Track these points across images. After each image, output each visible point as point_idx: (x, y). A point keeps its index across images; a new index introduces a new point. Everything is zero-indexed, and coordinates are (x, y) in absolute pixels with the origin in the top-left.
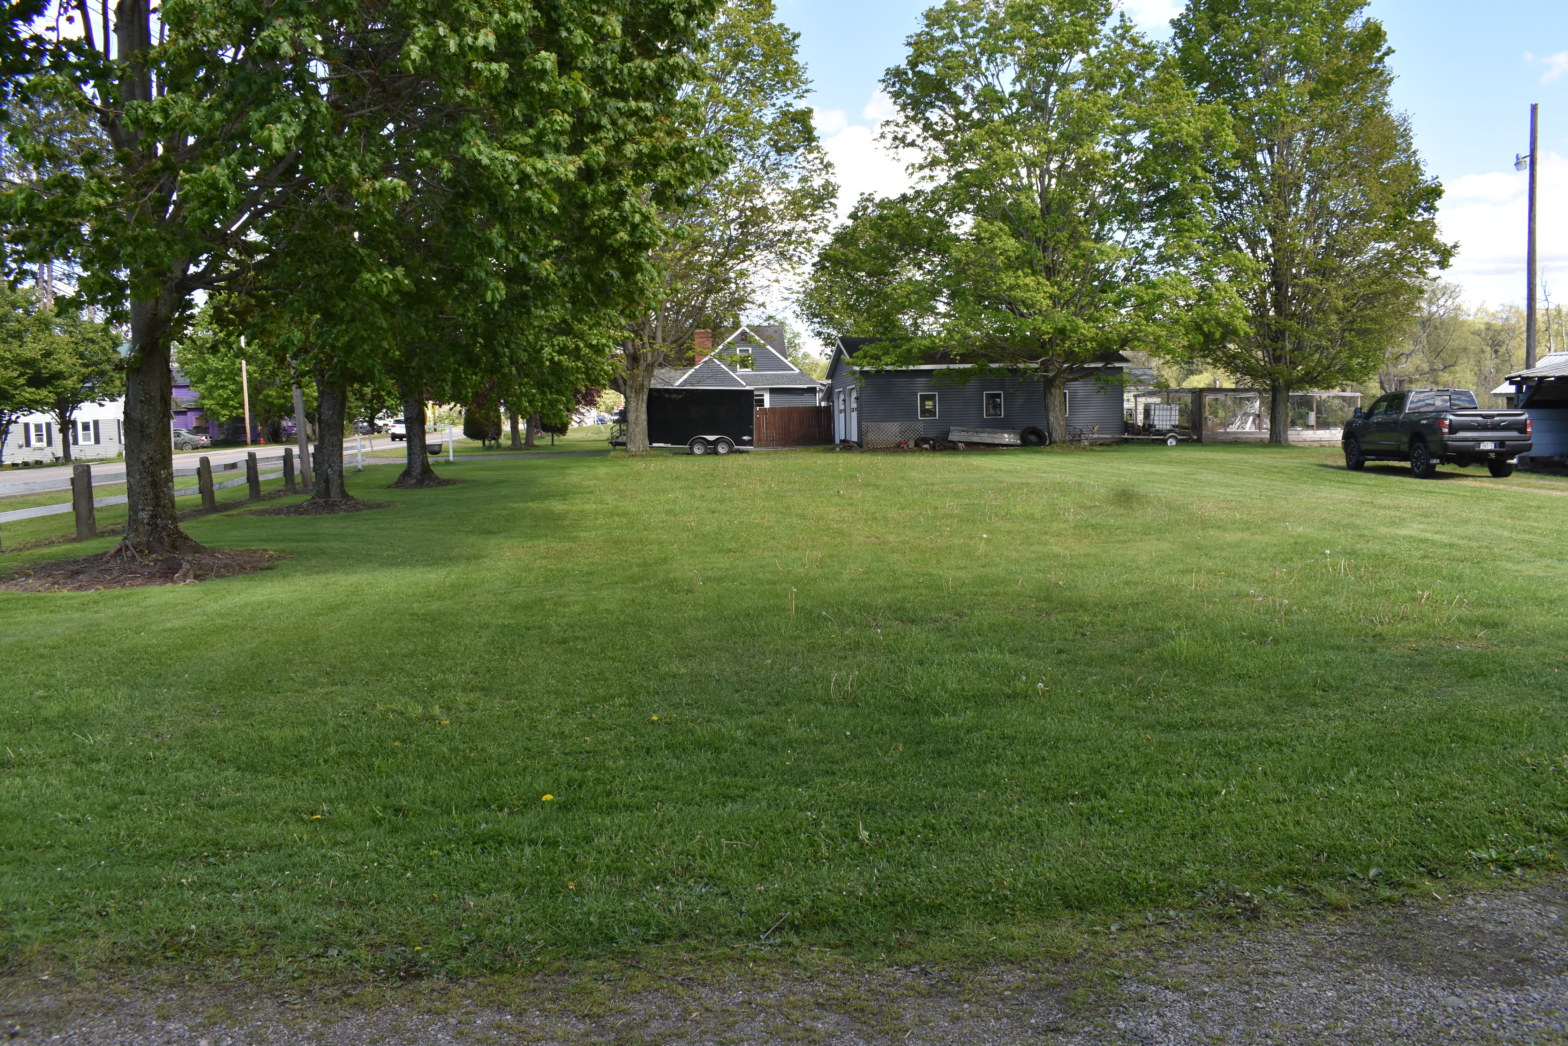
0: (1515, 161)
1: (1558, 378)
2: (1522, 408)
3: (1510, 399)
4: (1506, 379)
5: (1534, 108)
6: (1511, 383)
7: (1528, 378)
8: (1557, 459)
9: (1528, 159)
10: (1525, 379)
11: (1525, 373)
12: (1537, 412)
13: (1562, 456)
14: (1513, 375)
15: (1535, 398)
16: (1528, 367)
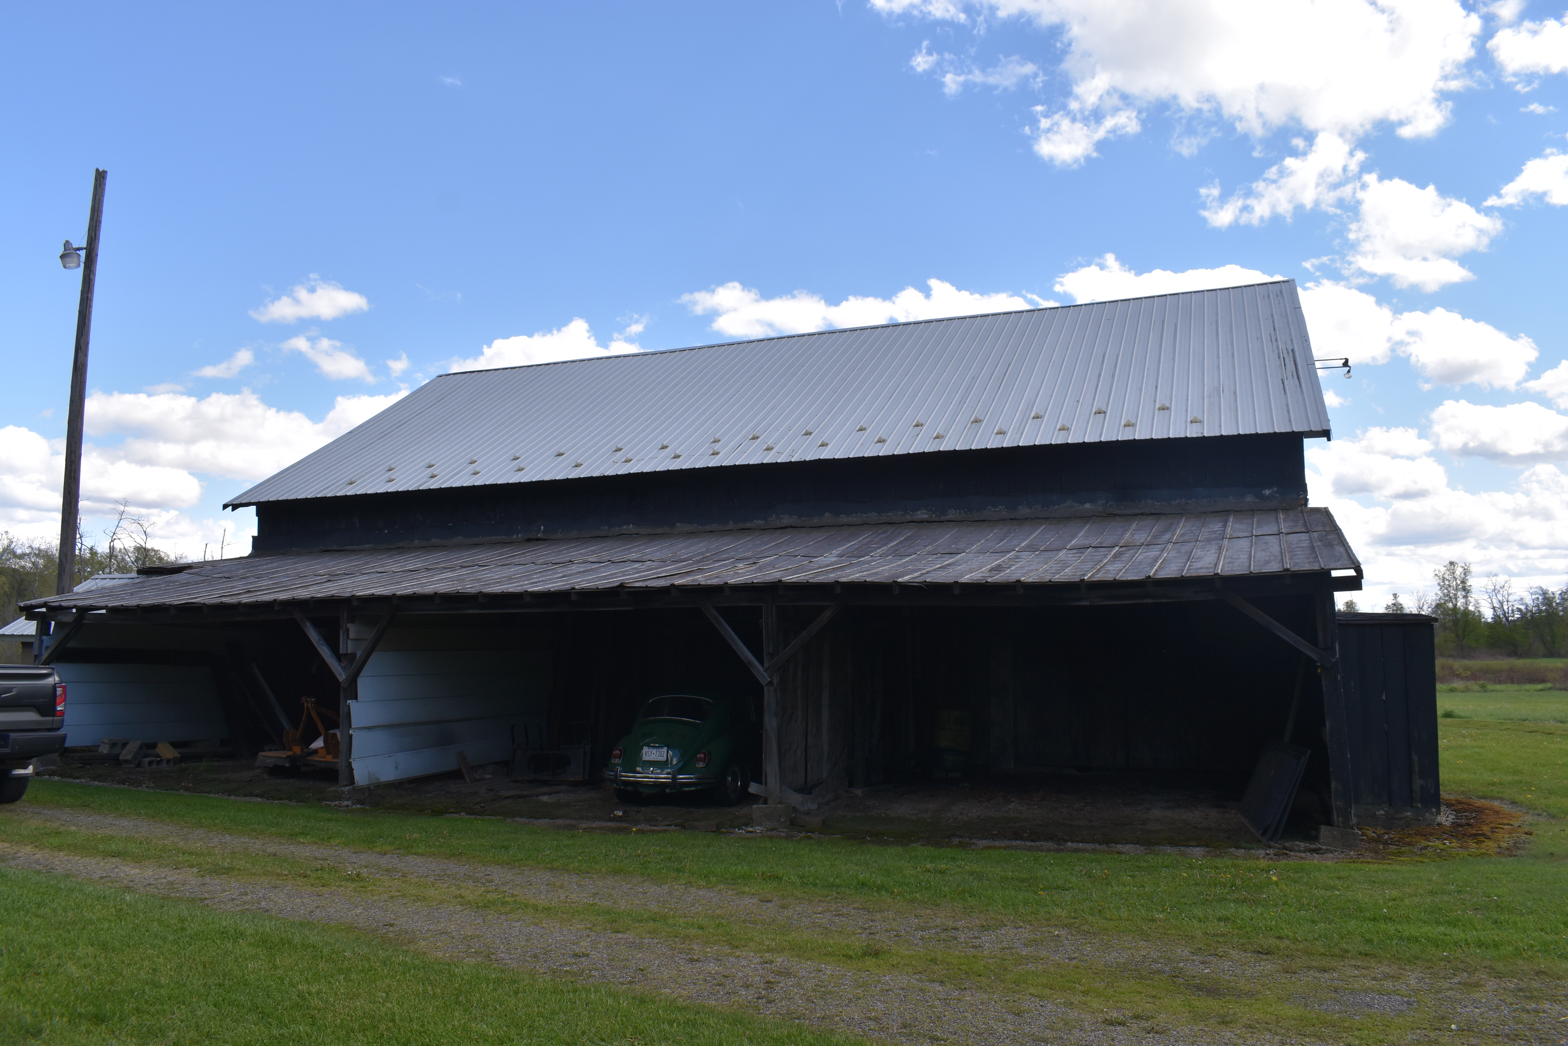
0: (61, 251)
1: (113, 610)
2: (47, 662)
3: (26, 643)
4: (22, 609)
5: (101, 177)
6: (29, 617)
7: (61, 608)
8: (104, 750)
9: (83, 253)
10: (55, 610)
11: (53, 599)
12: (72, 670)
13: (113, 745)
14: (33, 602)
15: (70, 645)
16: (60, 591)
